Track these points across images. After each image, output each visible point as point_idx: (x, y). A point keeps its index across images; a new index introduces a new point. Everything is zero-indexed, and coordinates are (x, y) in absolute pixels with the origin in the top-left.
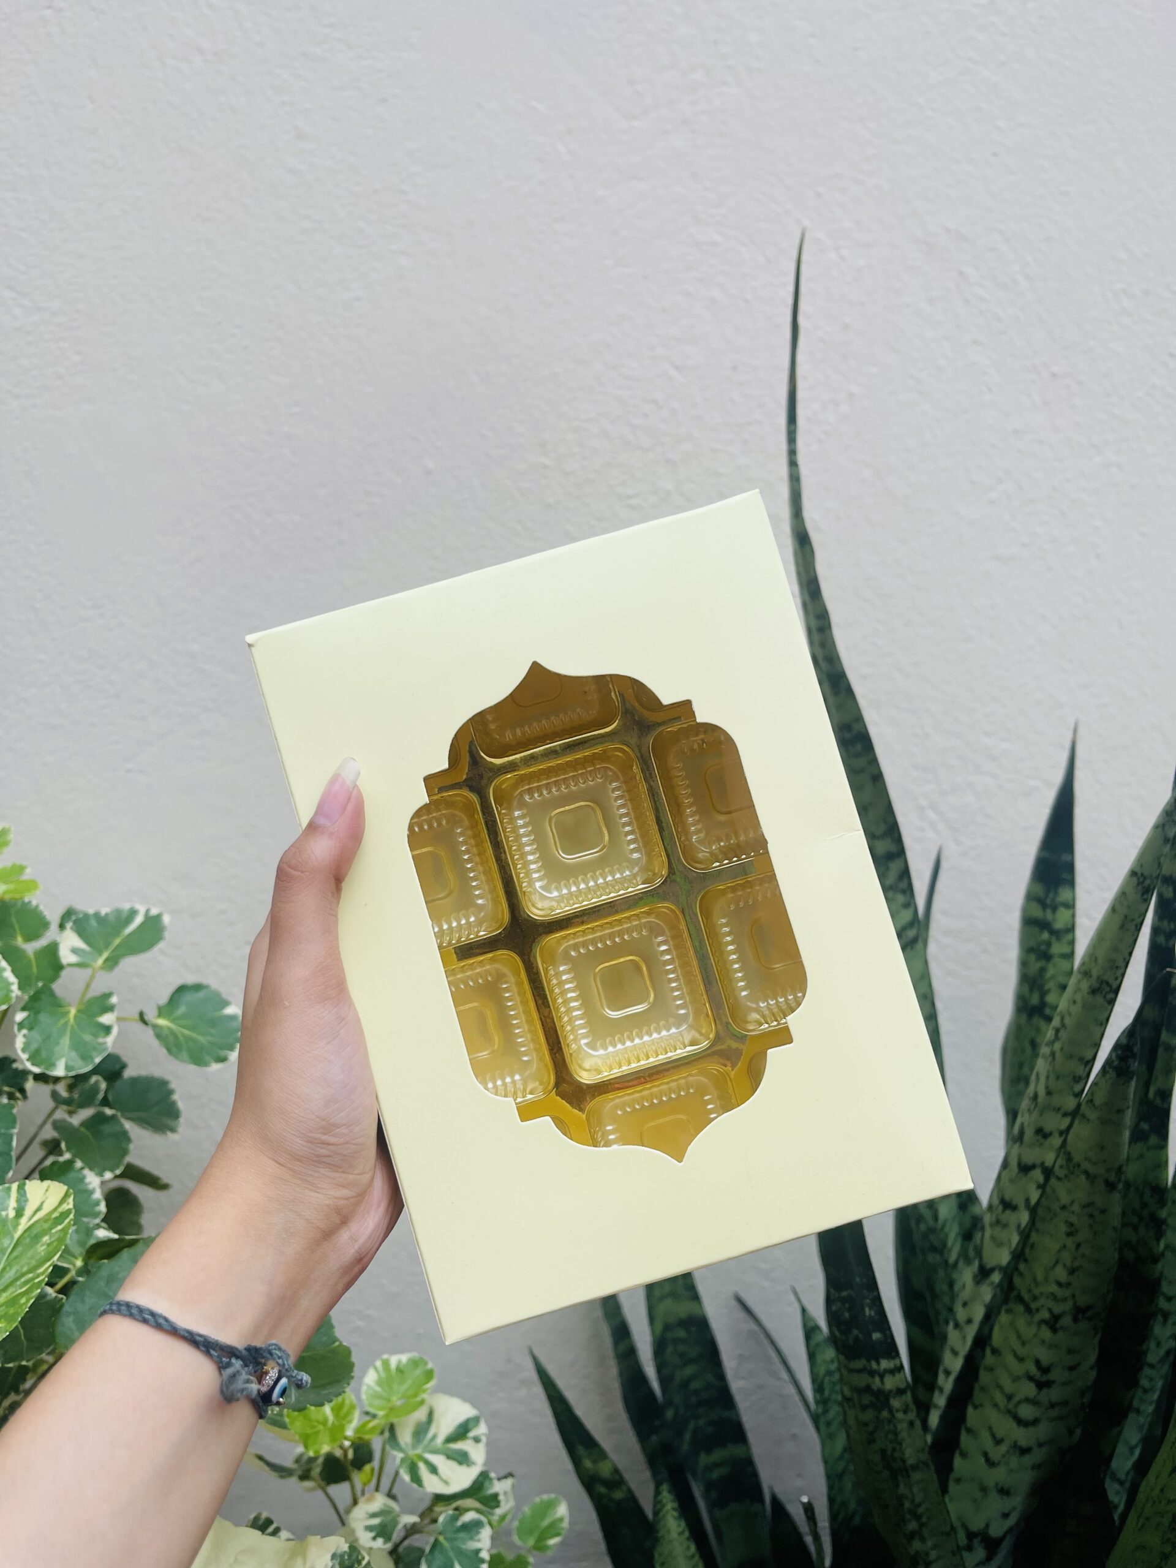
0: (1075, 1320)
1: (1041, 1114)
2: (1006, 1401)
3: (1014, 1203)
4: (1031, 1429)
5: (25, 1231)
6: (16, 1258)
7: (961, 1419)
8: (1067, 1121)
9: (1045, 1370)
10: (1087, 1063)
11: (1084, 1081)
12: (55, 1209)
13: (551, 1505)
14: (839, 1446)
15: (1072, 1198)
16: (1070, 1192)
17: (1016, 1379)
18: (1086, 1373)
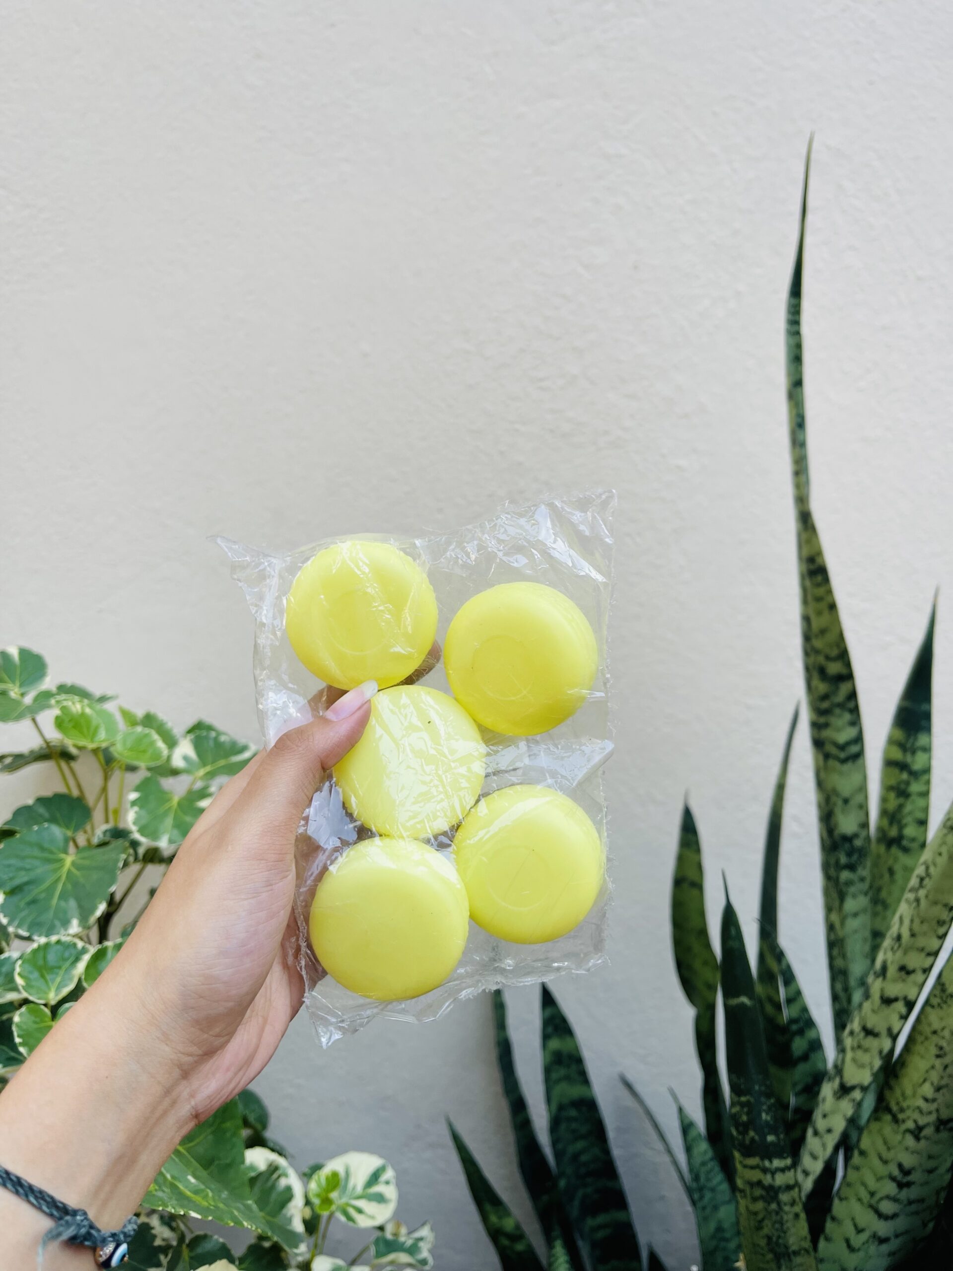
0: (938, 1130)
2: (868, 1196)
3: (877, 1030)
4: (891, 1223)
9: (907, 1173)
14: (712, 1226)
15: (943, 1024)
16: (941, 1019)
17: (879, 1179)
18: (942, 1175)
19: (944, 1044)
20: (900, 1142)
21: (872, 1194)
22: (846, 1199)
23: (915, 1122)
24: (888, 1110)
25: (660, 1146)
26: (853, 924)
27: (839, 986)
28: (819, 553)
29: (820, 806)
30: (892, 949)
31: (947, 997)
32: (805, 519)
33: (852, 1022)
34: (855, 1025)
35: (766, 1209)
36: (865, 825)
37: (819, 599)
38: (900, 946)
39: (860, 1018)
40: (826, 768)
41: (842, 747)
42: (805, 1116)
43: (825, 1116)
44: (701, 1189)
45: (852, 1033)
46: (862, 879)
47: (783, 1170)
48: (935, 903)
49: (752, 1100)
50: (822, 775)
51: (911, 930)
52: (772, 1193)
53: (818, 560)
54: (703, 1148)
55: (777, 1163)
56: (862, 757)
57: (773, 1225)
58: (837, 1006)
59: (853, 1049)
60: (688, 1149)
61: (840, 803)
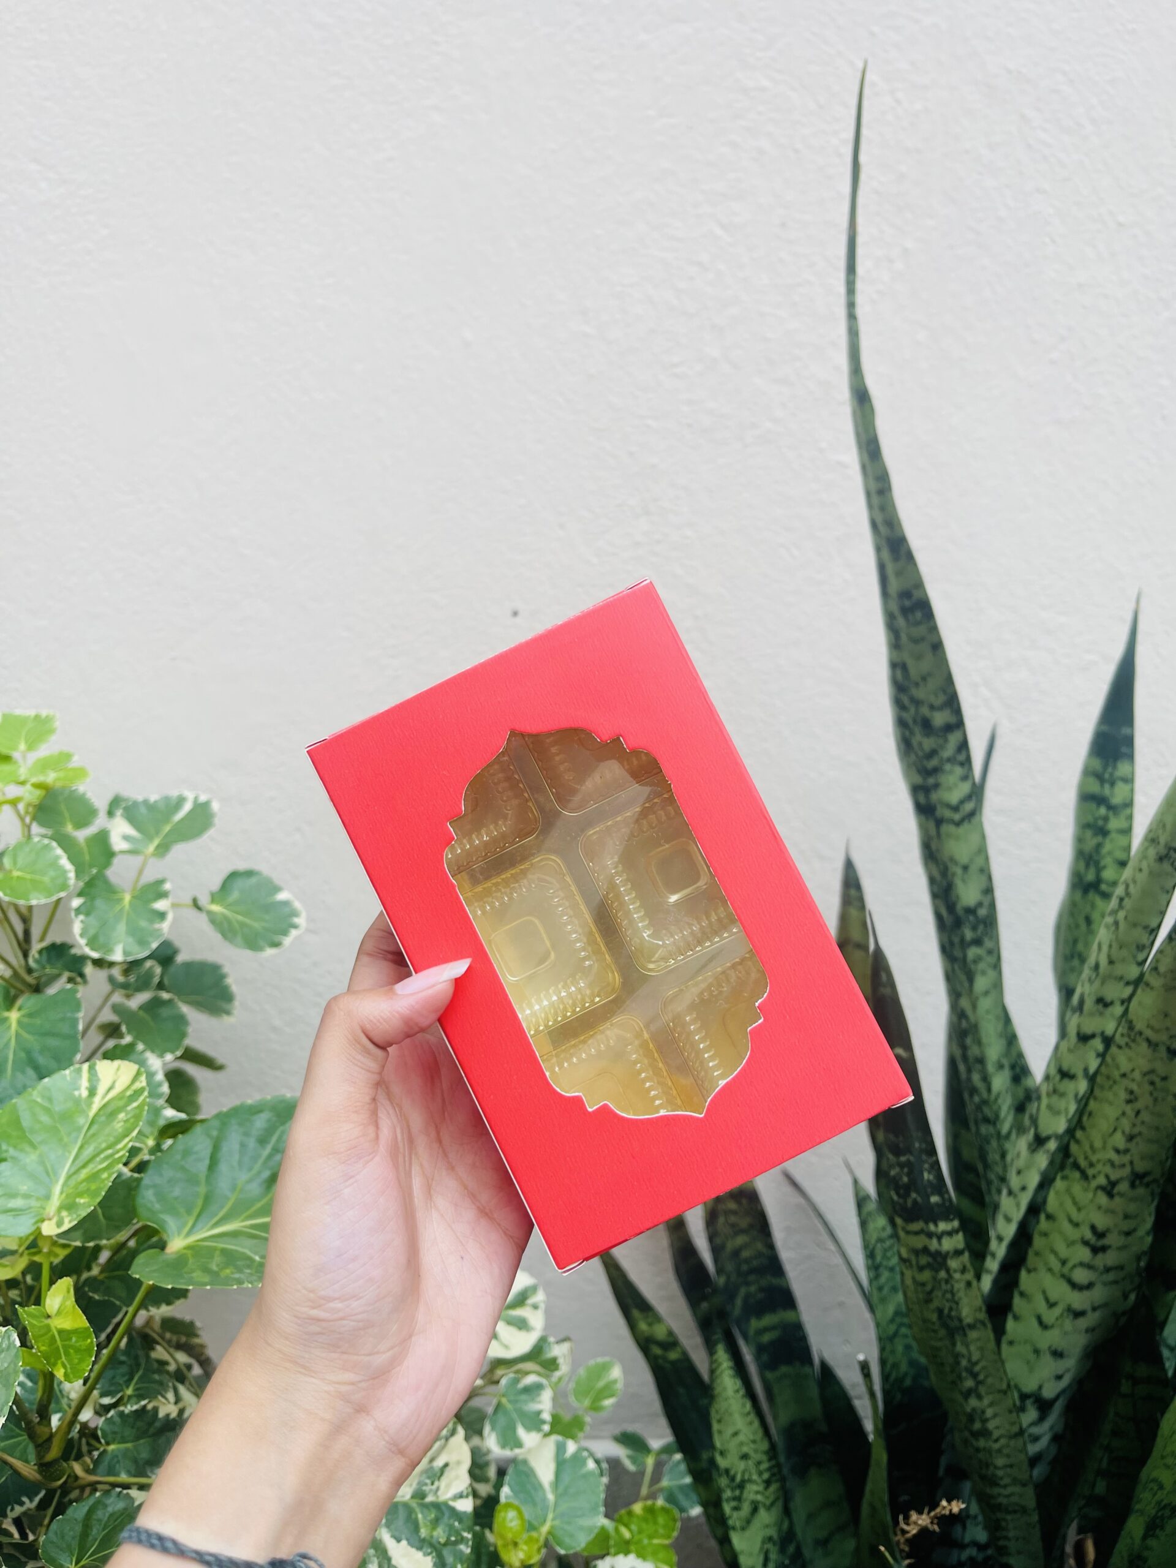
0: (1133, 1185)
1: (1103, 983)
2: (1059, 1265)
3: (1072, 1071)
4: (1086, 1294)
5: (100, 1110)
6: (94, 1135)
7: (1014, 1283)
8: (1129, 990)
9: (1100, 1235)
10: (1152, 931)
11: (1148, 950)
12: (128, 1087)
13: (605, 1368)
14: (890, 1310)
16: (1130, 1060)
17: (1071, 1244)
18: (1142, 1238)
19: (1134, 1087)
20: (1092, 1201)
21: (1064, 1262)
22: (1035, 1269)
23: (1107, 1176)
24: (1076, 1166)
25: (832, 1246)
31: (1136, 1034)
35: (934, 1278)
43: (1019, 1173)
44: (877, 1268)
47: (950, 1234)
49: (911, 1159)
52: (939, 1260)
55: (943, 1226)
57: (943, 1297)
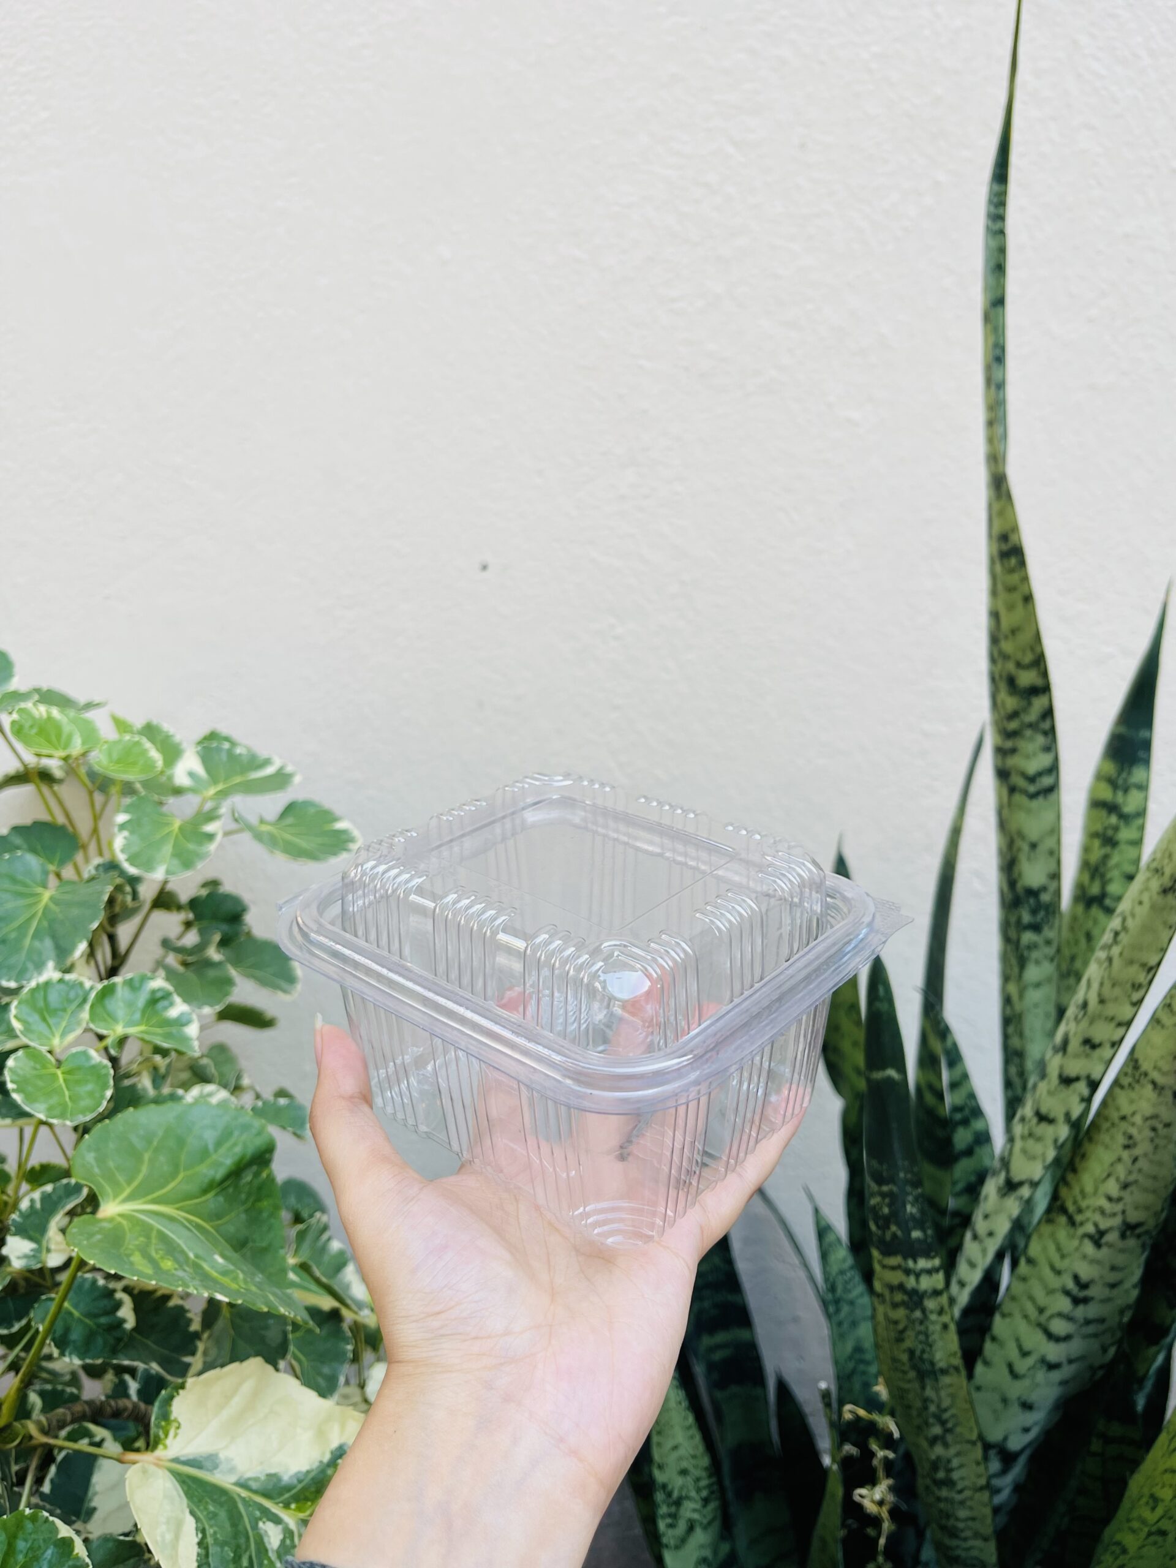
0: (1123, 1236)
2: (1037, 1313)
4: (1062, 1345)
7: (987, 1324)
9: (1083, 1286)
14: (849, 1346)
15: (1133, 1108)
16: (1132, 1102)
17: (1050, 1292)
18: (1127, 1291)
19: (1133, 1131)
20: (1077, 1249)
21: (1041, 1311)
22: (1010, 1315)
23: (1096, 1225)
24: (1063, 1210)
25: (795, 1260)
26: (1034, 996)
27: (1013, 1070)
28: (1015, 529)
29: (1001, 853)
30: (1076, 1018)
31: (1141, 1075)
32: (999, 484)
33: (1024, 1105)
34: (1027, 1110)
35: (908, 1317)
36: (1056, 876)
37: (1011, 589)
38: (1085, 1014)
39: (1034, 1101)
40: (1010, 804)
41: (1032, 779)
42: (965, 1220)
43: (986, 1217)
44: (837, 1302)
45: (1023, 1119)
46: (1048, 942)
47: (930, 1272)
48: (1131, 962)
49: (895, 1189)
50: (1005, 812)
51: (1099, 995)
52: (915, 1299)
53: (1013, 538)
54: (842, 1255)
55: (923, 1263)
56: (1057, 791)
57: (916, 1337)
58: (1010, 1093)
59: (1023, 1138)
60: (824, 1256)
61: (1026, 847)
